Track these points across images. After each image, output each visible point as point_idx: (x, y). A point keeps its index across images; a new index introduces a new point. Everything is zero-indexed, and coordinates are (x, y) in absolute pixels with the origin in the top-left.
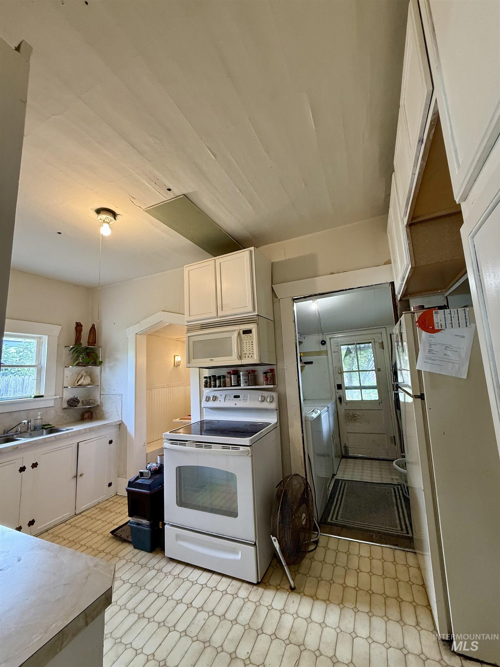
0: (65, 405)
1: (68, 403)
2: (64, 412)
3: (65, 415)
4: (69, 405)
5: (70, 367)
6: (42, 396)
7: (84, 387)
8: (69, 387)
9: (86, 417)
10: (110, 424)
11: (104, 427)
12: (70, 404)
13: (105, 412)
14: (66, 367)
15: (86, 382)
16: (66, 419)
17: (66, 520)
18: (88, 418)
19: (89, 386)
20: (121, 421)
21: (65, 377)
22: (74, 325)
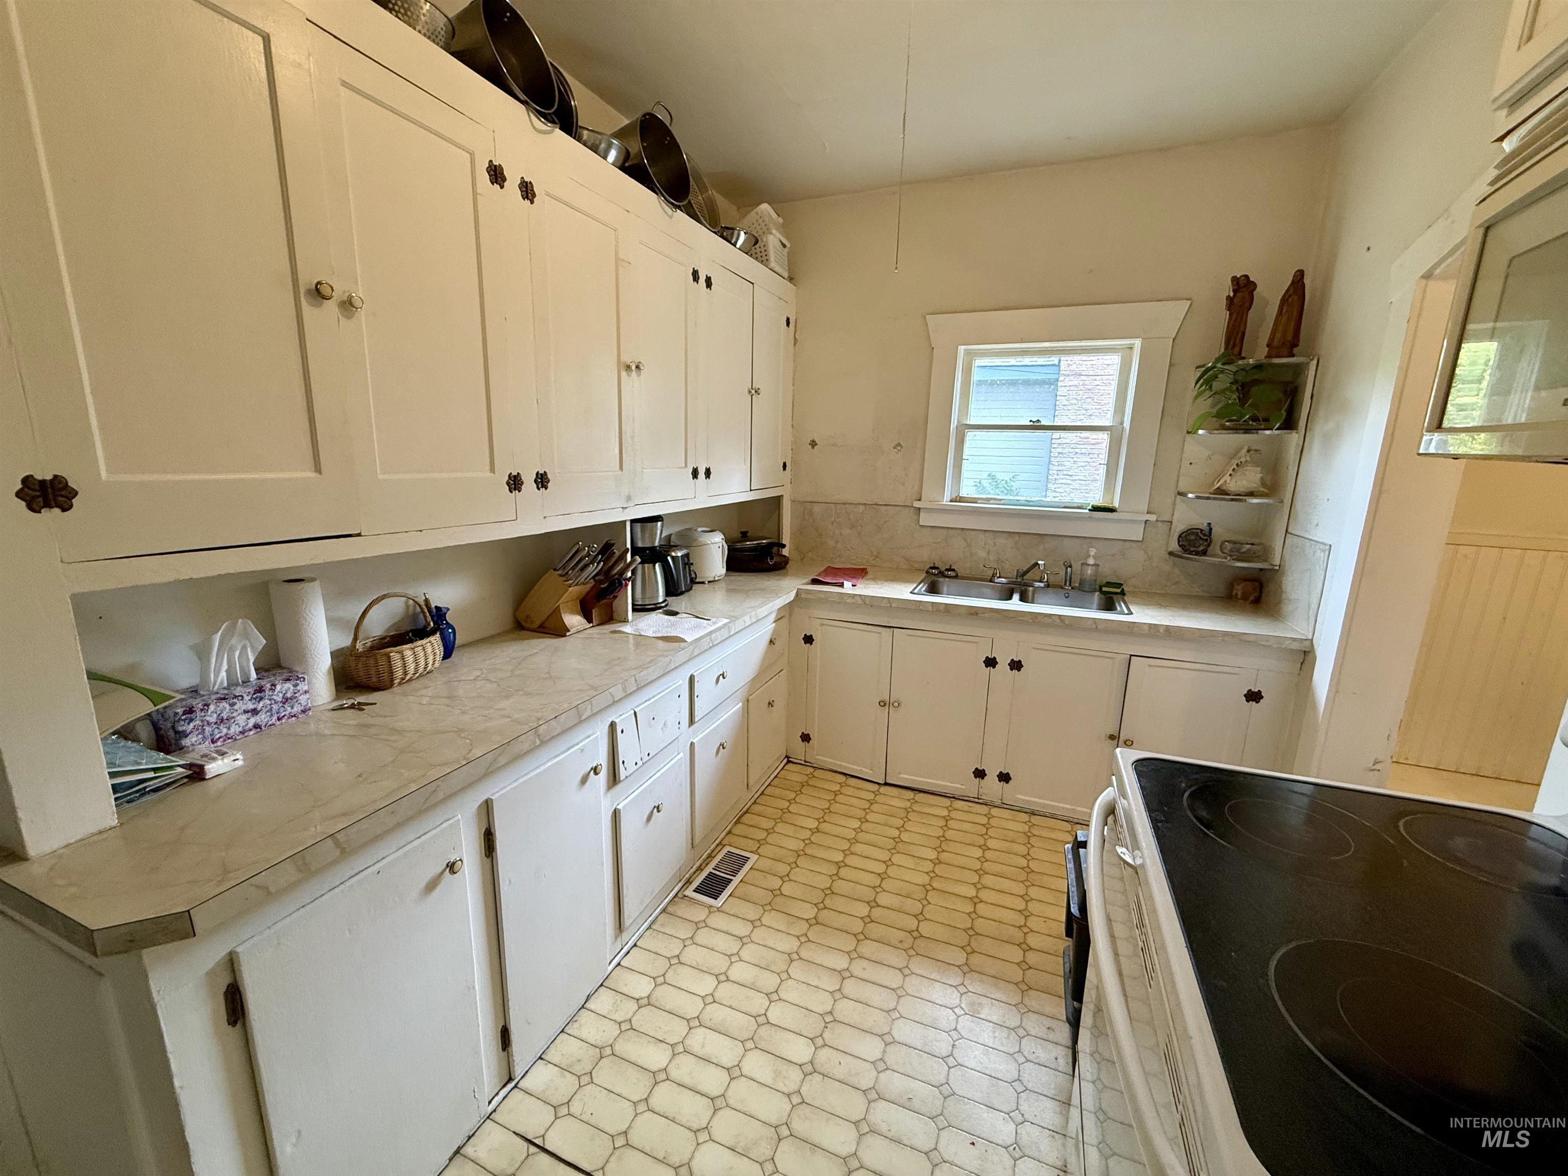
0: (1174, 546)
1: (1179, 541)
2: (1174, 564)
3: (1176, 571)
4: (1180, 546)
5: (1200, 432)
6: (1111, 510)
7: (1232, 500)
8: (1190, 495)
9: (1236, 594)
10: (1252, 638)
11: (1223, 640)
12: (1184, 543)
13: (1284, 596)
14: (1188, 433)
15: (1239, 483)
16: (1177, 583)
17: (1080, 821)
18: (1245, 598)
19: (1255, 501)
20: (1307, 643)
21: (1185, 463)
22: (1227, 290)
